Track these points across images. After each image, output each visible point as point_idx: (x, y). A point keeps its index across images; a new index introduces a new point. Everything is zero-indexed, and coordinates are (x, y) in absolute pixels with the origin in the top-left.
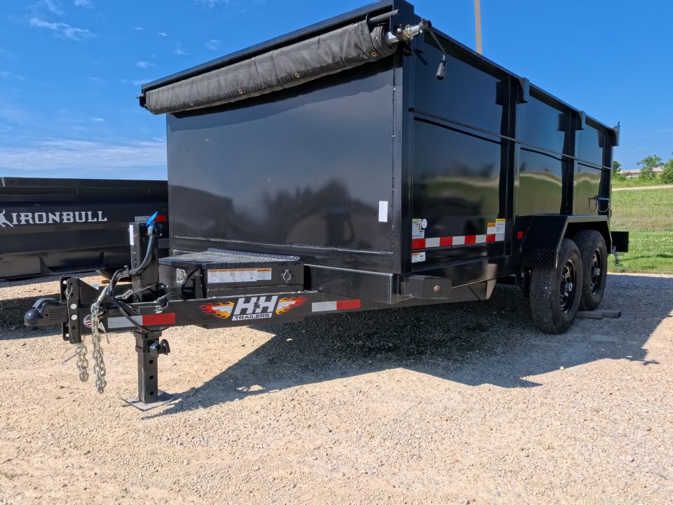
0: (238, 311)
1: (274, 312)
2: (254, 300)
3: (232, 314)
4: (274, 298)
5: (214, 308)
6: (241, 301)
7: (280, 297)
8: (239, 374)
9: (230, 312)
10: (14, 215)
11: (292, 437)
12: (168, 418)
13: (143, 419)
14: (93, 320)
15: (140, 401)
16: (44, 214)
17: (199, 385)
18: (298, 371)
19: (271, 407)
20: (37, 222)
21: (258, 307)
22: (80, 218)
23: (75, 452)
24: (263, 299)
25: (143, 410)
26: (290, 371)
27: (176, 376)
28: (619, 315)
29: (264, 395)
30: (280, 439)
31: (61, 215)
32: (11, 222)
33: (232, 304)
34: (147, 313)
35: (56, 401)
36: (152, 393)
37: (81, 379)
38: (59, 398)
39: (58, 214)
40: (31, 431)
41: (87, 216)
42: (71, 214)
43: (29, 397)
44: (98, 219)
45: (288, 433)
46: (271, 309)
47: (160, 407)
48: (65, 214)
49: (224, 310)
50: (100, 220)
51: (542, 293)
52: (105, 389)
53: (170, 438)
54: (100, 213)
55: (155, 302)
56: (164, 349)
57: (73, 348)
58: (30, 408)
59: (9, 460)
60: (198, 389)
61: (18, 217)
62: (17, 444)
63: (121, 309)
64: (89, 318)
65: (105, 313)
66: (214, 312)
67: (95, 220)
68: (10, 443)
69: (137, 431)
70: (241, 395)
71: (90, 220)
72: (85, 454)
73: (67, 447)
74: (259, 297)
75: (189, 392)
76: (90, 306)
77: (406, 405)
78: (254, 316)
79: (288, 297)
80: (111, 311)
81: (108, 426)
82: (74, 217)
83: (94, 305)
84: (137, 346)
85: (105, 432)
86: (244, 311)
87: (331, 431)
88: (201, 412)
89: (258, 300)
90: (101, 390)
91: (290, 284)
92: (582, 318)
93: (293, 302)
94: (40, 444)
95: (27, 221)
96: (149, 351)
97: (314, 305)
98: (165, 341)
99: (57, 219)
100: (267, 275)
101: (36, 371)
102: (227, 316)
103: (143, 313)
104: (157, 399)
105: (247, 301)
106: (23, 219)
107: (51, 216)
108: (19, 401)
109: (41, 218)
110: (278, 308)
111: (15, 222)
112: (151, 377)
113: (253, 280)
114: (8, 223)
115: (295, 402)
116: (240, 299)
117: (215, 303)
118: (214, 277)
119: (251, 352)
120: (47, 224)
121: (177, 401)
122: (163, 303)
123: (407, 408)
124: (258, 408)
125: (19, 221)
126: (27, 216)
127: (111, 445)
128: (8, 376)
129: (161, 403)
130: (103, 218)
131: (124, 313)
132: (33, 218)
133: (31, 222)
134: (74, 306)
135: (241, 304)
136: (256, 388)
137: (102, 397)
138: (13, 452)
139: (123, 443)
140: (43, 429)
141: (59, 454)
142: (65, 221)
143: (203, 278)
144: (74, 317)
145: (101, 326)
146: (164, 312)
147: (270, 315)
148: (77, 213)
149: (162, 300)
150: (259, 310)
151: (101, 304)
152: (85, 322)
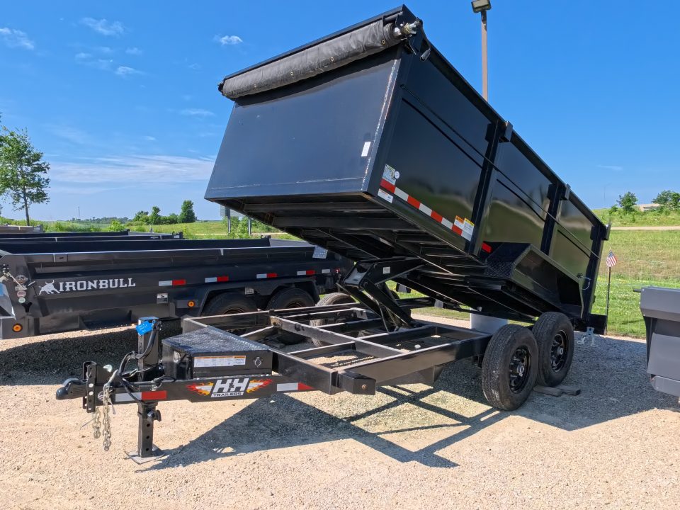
0: (216, 390)
1: (245, 391)
2: (229, 381)
3: (211, 392)
4: (246, 380)
5: (197, 388)
6: (219, 382)
7: (251, 379)
8: (220, 434)
9: (209, 391)
10: (61, 284)
11: (242, 497)
12: (156, 472)
13: (136, 472)
14: (105, 395)
15: (139, 456)
16: (85, 282)
17: (186, 443)
18: (268, 434)
19: (236, 468)
20: (79, 289)
21: (233, 387)
22: (114, 284)
23: (84, 496)
24: (237, 380)
25: (139, 464)
26: (262, 434)
27: (172, 432)
28: (578, 393)
29: (233, 457)
30: (233, 499)
31: (98, 283)
32: (58, 289)
33: (211, 385)
34: (145, 391)
35: (77, 449)
36: (147, 450)
37: (95, 437)
38: (79, 447)
39: (95, 282)
40: (55, 476)
41: (119, 282)
42: (106, 281)
43: (58, 444)
44: (128, 285)
45: (240, 493)
46: (243, 389)
47: (153, 461)
48: (101, 281)
49: (206, 389)
50: (130, 285)
51: (491, 376)
52: (110, 447)
53: (153, 490)
54: (130, 280)
55: (152, 382)
56: (157, 416)
57: (89, 417)
58: (57, 454)
59: (37, 499)
60: (186, 446)
61: (64, 285)
62: (44, 486)
63: (126, 388)
64: (102, 394)
65: (114, 390)
66: (197, 390)
67: (126, 285)
68: (39, 484)
69: (130, 482)
70: (215, 456)
71: (121, 286)
72: (90, 499)
73: (78, 491)
74: (233, 379)
75: (178, 449)
76: (103, 385)
77: (342, 474)
78: (229, 394)
79: (257, 379)
80: (118, 389)
81: (111, 476)
82: (109, 283)
83: (106, 385)
84: (139, 413)
85: (108, 481)
86: (221, 390)
87: (272, 495)
88: (180, 469)
89: (233, 381)
90: (107, 448)
91: (260, 368)
92: (541, 394)
93: (262, 384)
94: (60, 487)
95: (71, 288)
96: (147, 417)
97: (279, 385)
98: (158, 411)
99: (95, 286)
100: (242, 361)
101: (66, 418)
102: (208, 393)
103: (142, 390)
104: (152, 454)
105: (224, 382)
106: (68, 287)
107: (90, 283)
108: (50, 448)
109: (82, 286)
110: (249, 388)
111: (61, 290)
112: (148, 437)
113: (230, 365)
114: (56, 290)
115: (255, 466)
116: (218, 381)
117: (199, 383)
118: (199, 363)
119: (237, 412)
120: (87, 290)
121: (166, 457)
122: (158, 383)
123: (340, 477)
124: (225, 469)
125: (64, 288)
126: (71, 284)
127: (109, 493)
128: (46, 422)
129: (154, 458)
130: (132, 284)
131: (127, 390)
132: (76, 286)
133: (74, 289)
134: (91, 385)
135: (219, 384)
136: (229, 450)
137: (107, 452)
138: (41, 492)
139: (118, 492)
140: (65, 474)
141: (72, 497)
142: (101, 287)
143: (191, 363)
144: (91, 393)
145: (110, 401)
146: (158, 390)
147: (242, 393)
148: (111, 281)
149: (158, 380)
150: (233, 390)
151: (111, 384)
152: (99, 396)
